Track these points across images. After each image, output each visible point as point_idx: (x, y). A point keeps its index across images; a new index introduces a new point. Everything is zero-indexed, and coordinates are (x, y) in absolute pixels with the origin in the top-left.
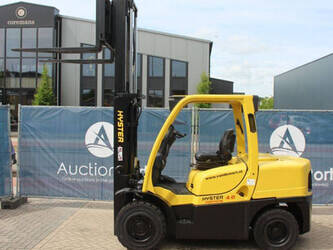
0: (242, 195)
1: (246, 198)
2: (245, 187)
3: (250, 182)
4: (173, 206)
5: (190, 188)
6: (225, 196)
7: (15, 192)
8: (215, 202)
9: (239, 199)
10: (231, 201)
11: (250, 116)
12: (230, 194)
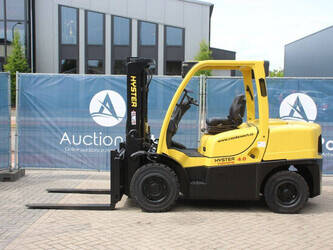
0: (253, 156)
1: (257, 160)
2: (256, 149)
3: (261, 145)
4: (187, 169)
5: (202, 152)
6: (236, 157)
7: (13, 165)
8: (227, 163)
9: (250, 160)
10: (242, 162)
11: (261, 81)
12: (241, 156)
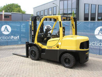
2: (58, 45)
3: (59, 44)
9: (56, 48)
11: (60, 22)
12: (54, 47)
